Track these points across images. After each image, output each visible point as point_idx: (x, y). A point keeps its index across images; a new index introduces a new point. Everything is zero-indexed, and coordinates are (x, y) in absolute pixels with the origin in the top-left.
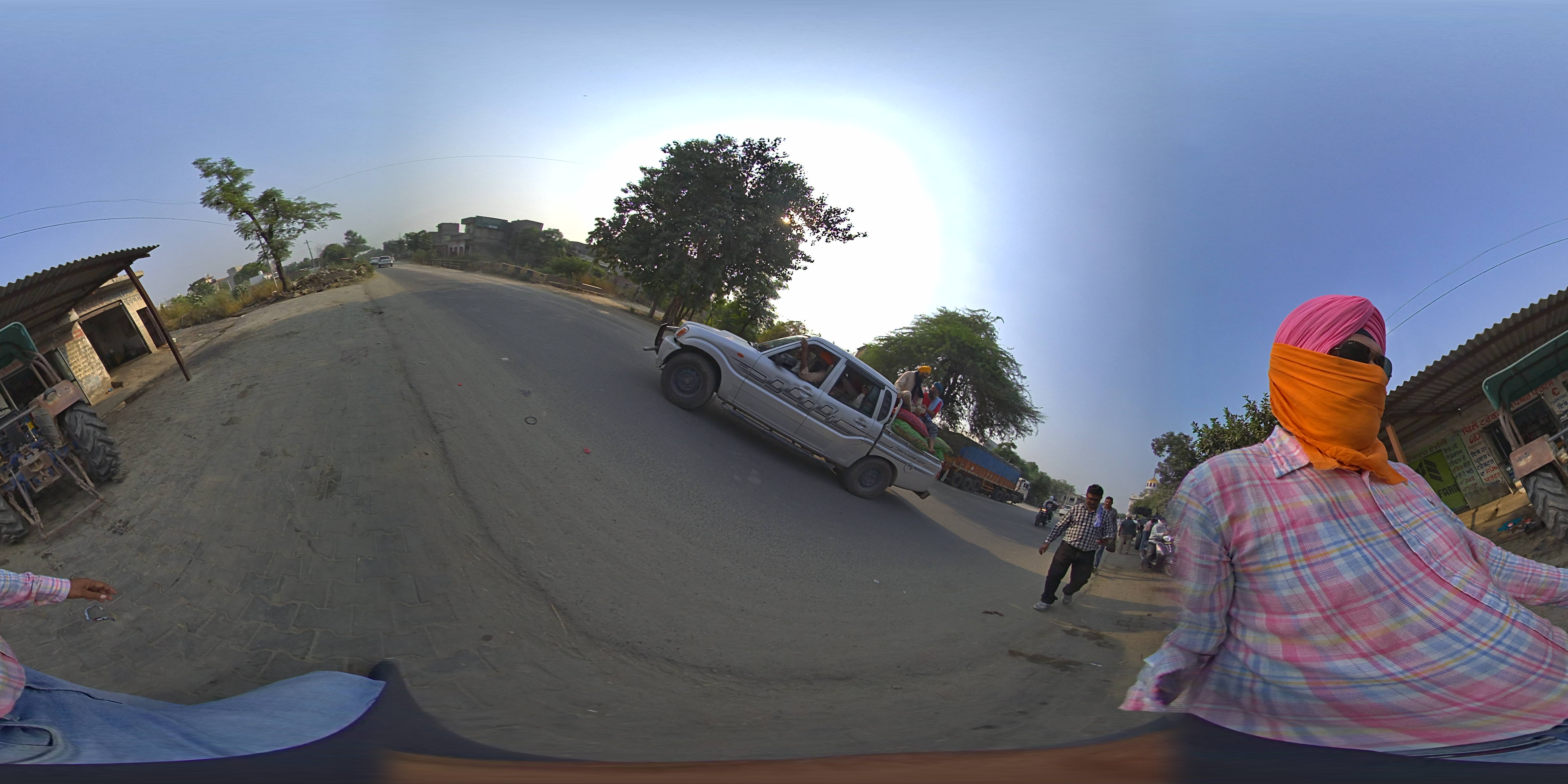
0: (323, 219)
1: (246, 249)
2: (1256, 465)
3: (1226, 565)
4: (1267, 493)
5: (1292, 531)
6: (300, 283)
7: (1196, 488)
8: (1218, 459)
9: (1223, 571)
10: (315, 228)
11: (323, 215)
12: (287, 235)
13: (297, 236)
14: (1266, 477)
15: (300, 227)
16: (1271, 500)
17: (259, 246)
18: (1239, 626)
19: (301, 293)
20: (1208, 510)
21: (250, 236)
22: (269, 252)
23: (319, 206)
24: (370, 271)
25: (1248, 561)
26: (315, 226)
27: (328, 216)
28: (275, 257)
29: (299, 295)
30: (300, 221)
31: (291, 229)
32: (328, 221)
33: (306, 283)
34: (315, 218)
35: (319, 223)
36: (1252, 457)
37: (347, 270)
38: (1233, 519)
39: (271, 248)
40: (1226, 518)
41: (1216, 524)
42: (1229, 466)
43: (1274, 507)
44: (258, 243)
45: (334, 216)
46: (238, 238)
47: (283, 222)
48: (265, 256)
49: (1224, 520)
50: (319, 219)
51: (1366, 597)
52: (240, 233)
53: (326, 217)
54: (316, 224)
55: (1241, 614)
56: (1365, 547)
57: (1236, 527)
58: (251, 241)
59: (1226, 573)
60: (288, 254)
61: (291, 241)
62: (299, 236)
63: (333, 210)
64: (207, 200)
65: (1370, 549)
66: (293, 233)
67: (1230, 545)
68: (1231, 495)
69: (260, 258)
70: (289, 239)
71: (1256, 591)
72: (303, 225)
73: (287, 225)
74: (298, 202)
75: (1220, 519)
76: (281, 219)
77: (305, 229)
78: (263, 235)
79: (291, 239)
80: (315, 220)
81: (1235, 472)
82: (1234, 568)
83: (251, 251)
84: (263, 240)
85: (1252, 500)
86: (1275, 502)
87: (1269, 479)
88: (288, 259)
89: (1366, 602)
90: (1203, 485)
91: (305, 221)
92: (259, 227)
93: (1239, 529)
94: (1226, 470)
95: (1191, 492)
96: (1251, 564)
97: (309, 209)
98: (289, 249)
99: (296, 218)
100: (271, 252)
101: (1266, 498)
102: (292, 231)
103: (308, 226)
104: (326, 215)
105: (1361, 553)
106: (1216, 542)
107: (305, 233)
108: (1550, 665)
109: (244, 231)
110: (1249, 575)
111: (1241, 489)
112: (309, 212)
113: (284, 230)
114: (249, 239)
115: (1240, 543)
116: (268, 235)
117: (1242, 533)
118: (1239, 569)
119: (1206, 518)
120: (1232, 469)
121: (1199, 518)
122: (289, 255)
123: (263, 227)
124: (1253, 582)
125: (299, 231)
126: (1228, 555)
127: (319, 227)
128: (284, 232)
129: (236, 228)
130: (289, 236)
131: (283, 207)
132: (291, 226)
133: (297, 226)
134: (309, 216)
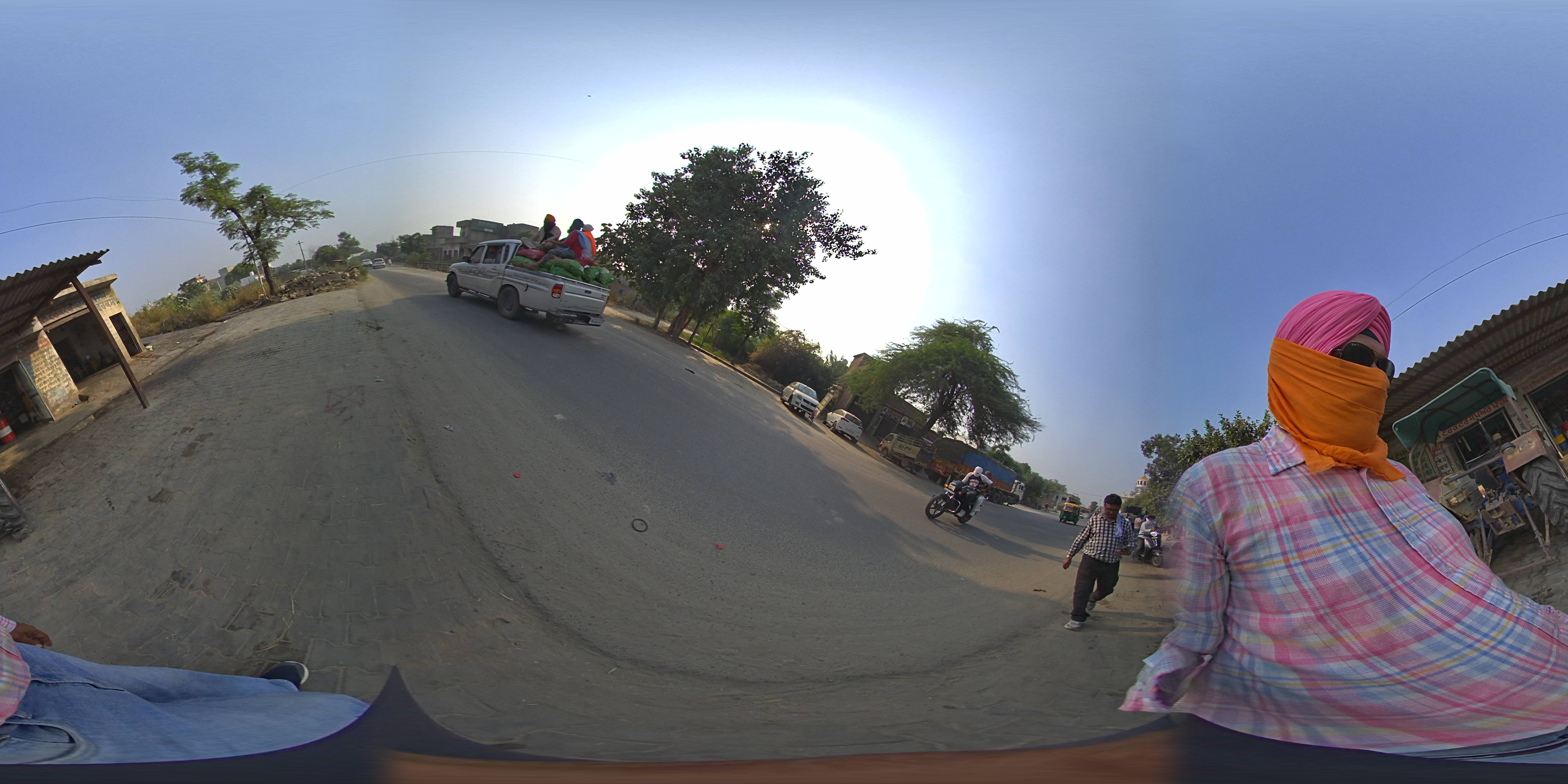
0: (315, 217)
1: (231, 249)
2: (1251, 463)
3: (1220, 564)
4: (1262, 490)
5: (1286, 528)
6: (289, 287)
7: (1191, 487)
8: (1213, 458)
9: (1218, 569)
10: (306, 227)
11: (314, 214)
12: (275, 235)
13: (285, 236)
14: (1260, 474)
15: (289, 226)
16: (1266, 497)
17: (245, 246)
18: (1234, 625)
20: (1202, 508)
21: (235, 235)
22: (255, 253)
23: (311, 204)
24: (363, 273)
25: (1242, 559)
26: (306, 225)
27: (321, 214)
28: (262, 257)
29: (288, 298)
30: (290, 219)
31: (280, 228)
32: (320, 220)
33: (295, 286)
34: (305, 216)
35: (311, 222)
36: (1247, 456)
37: (339, 273)
38: (1226, 516)
39: (257, 247)
40: (1220, 515)
41: (1210, 522)
42: (1223, 464)
43: (1268, 504)
44: (244, 242)
45: (326, 214)
46: (223, 237)
47: (271, 221)
48: (251, 256)
49: (1218, 518)
50: (310, 217)
51: (1360, 595)
52: (224, 232)
53: (318, 215)
54: (307, 223)
55: (1236, 613)
56: (1361, 544)
57: (1229, 525)
58: (236, 241)
59: (1221, 572)
60: (275, 255)
61: (280, 241)
62: (289, 236)
63: (326, 208)
64: (188, 196)
65: (1366, 546)
66: (281, 233)
67: (1223, 543)
68: (1225, 493)
69: (246, 259)
70: (277, 238)
71: (1251, 589)
72: (293, 223)
73: (276, 224)
74: (289, 199)
75: (1213, 517)
76: (269, 217)
77: (295, 228)
78: (249, 233)
79: (280, 238)
80: (306, 219)
81: (1229, 470)
82: (1229, 567)
83: (236, 252)
84: (249, 240)
85: (1246, 498)
86: (1270, 499)
87: (1264, 476)
88: (276, 260)
89: (1360, 600)
90: (1198, 483)
91: (296, 220)
92: (245, 226)
93: (1232, 527)
94: (1220, 468)
95: (1185, 490)
96: (1245, 562)
97: (300, 207)
98: (278, 249)
99: (286, 216)
100: (258, 252)
101: (1260, 495)
102: (281, 230)
103: (298, 224)
104: (318, 213)
105: (1357, 550)
106: (1209, 539)
107: (294, 232)
108: (1555, 664)
109: (229, 230)
110: (1243, 573)
111: (1235, 487)
112: (300, 210)
113: (272, 229)
114: (234, 238)
115: (1233, 541)
116: (255, 234)
117: (1235, 531)
118: (1234, 568)
119: (1199, 516)
120: (1226, 467)
121: (1193, 516)
122: (277, 256)
123: (249, 225)
124: (1247, 581)
125: (289, 230)
126: (1222, 554)
127: (310, 226)
128: (272, 232)
129: (221, 227)
130: (278, 235)
131: (272, 205)
132: (280, 225)
133: (286, 224)
134: (300, 215)
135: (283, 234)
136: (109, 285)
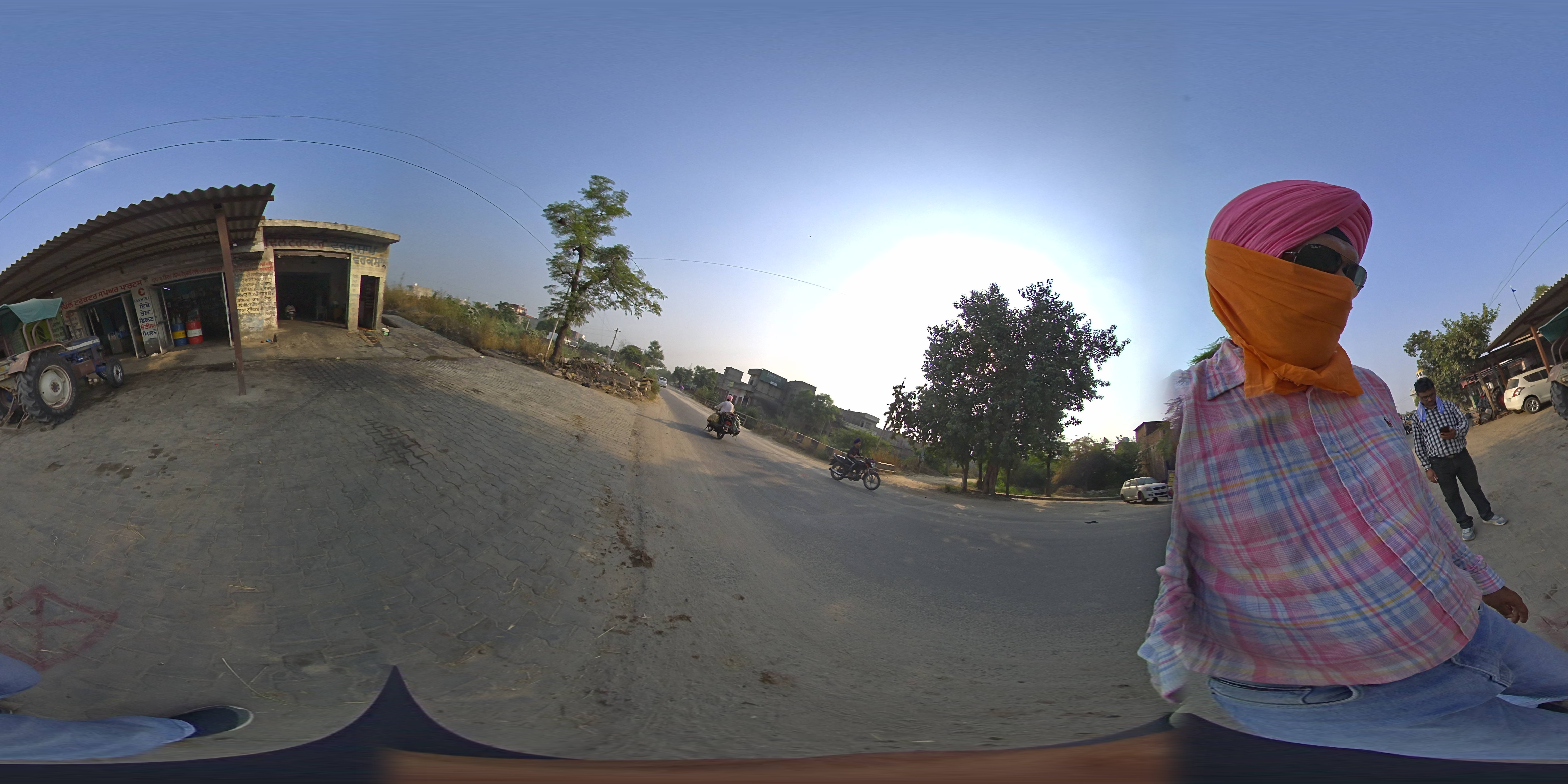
0: (643, 306)
1: (544, 288)
6: (572, 363)
10: (628, 312)
11: (646, 302)
12: (597, 301)
13: (604, 308)
15: (616, 300)
17: (560, 293)
19: (564, 374)
22: (565, 306)
23: (650, 290)
24: (653, 390)
26: (630, 310)
28: (567, 317)
29: (561, 375)
30: (621, 293)
31: (605, 297)
32: (646, 311)
34: (636, 299)
35: (636, 309)
37: (633, 380)
39: (571, 302)
44: (561, 289)
45: (655, 308)
46: (546, 270)
47: (605, 286)
48: (557, 309)
50: (640, 304)
52: (552, 266)
53: (648, 306)
54: (633, 306)
58: (555, 284)
61: (595, 310)
62: (607, 310)
63: (660, 302)
66: (604, 303)
69: (552, 309)
70: (595, 305)
72: (620, 299)
73: (606, 292)
74: (637, 274)
76: (606, 281)
77: (618, 306)
78: (574, 286)
79: (599, 306)
80: (635, 302)
83: (548, 294)
84: (569, 290)
88: (579, 327)
91: (625, 298)
92: (578, 275)
97: (638, 287)
99: (620, 290)
100: (567, 308)
102: (605, 300)
103: (624, 304)
104: (649, 303)
107: (615, 309)
112: (636, 290)
114: (556, 280)
116: (579, 289)
122: (582, 324)
123: (581, 277)
125: (612, 303)
127: (634, 313)
128: (597, 297)
129: (553, 258)
130: (599, 303)
131: (617, 269)
132: (609, 295)
133: (614, 297)
134: (634, 294)
135: (604, 305)
136: (389, 244)
